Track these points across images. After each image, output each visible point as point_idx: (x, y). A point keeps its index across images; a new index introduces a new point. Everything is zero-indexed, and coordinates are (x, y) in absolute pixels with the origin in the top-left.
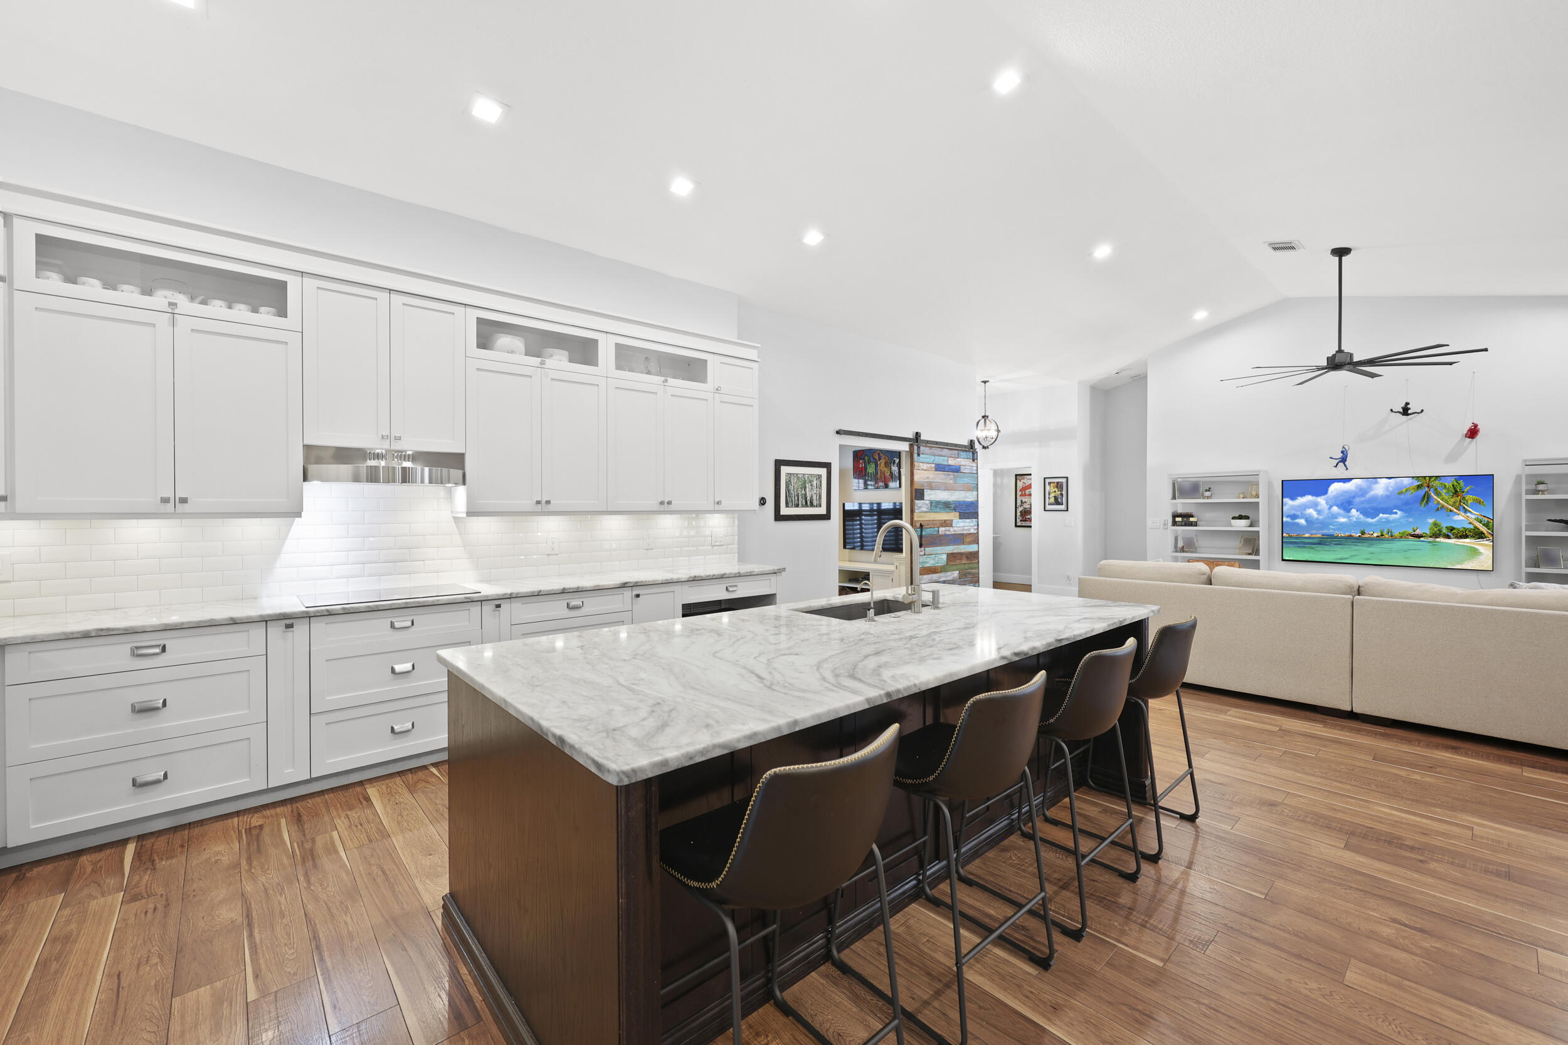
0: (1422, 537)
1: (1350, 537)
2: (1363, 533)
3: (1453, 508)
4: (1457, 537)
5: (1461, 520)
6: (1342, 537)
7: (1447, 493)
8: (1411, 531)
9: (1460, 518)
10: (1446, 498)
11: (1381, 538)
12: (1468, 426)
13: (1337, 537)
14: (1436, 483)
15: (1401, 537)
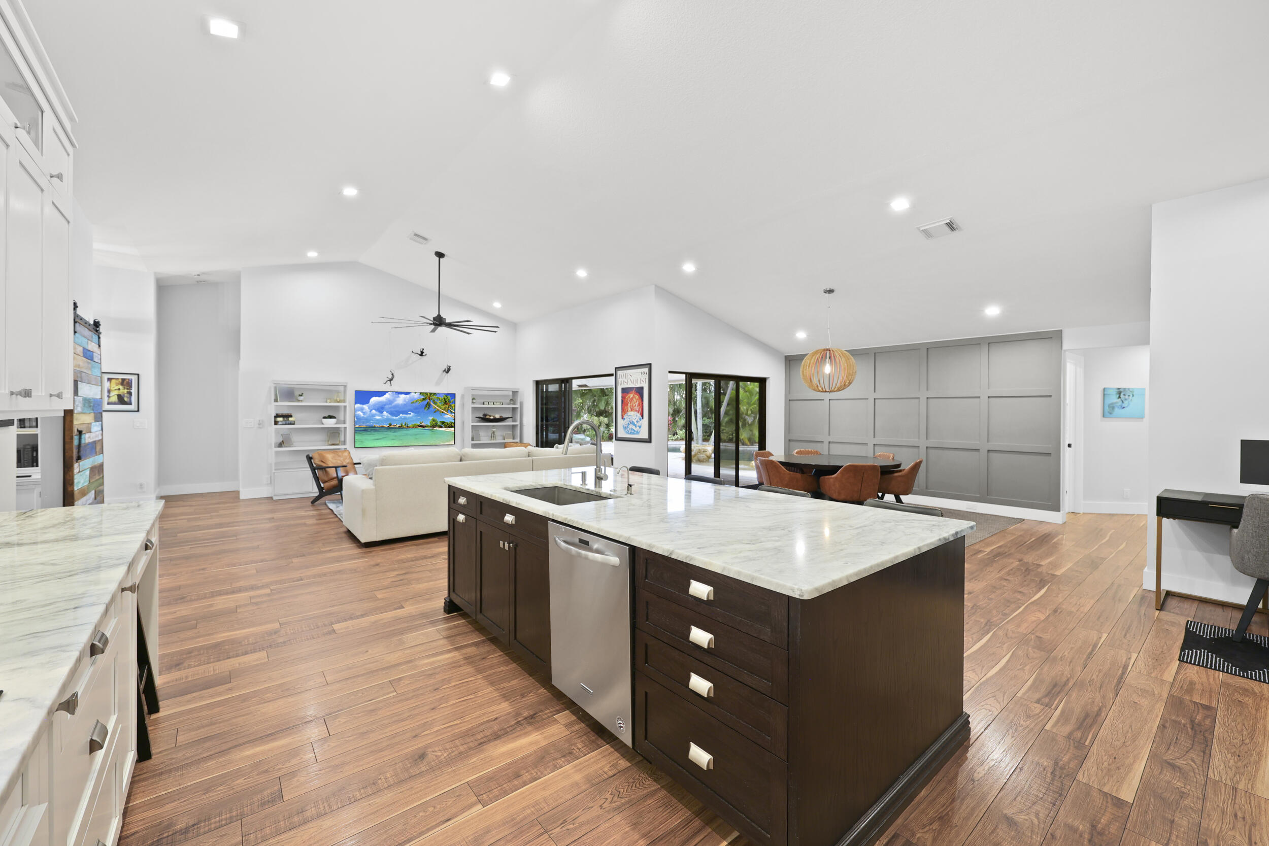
0: (426, 427)
1: (383, 427)
2: (390, 425)
3: (444, 411)
4: (446, 427)
5: (449, 418)
6: (378, 427)
7: (441, 403)
8: (419, 424)
9: (448, 416)
10: (440, 405)
11: (401, 427)
12: (445, 367)
13: (375, 427)
14: (434, 397)
15: (413, 427)
